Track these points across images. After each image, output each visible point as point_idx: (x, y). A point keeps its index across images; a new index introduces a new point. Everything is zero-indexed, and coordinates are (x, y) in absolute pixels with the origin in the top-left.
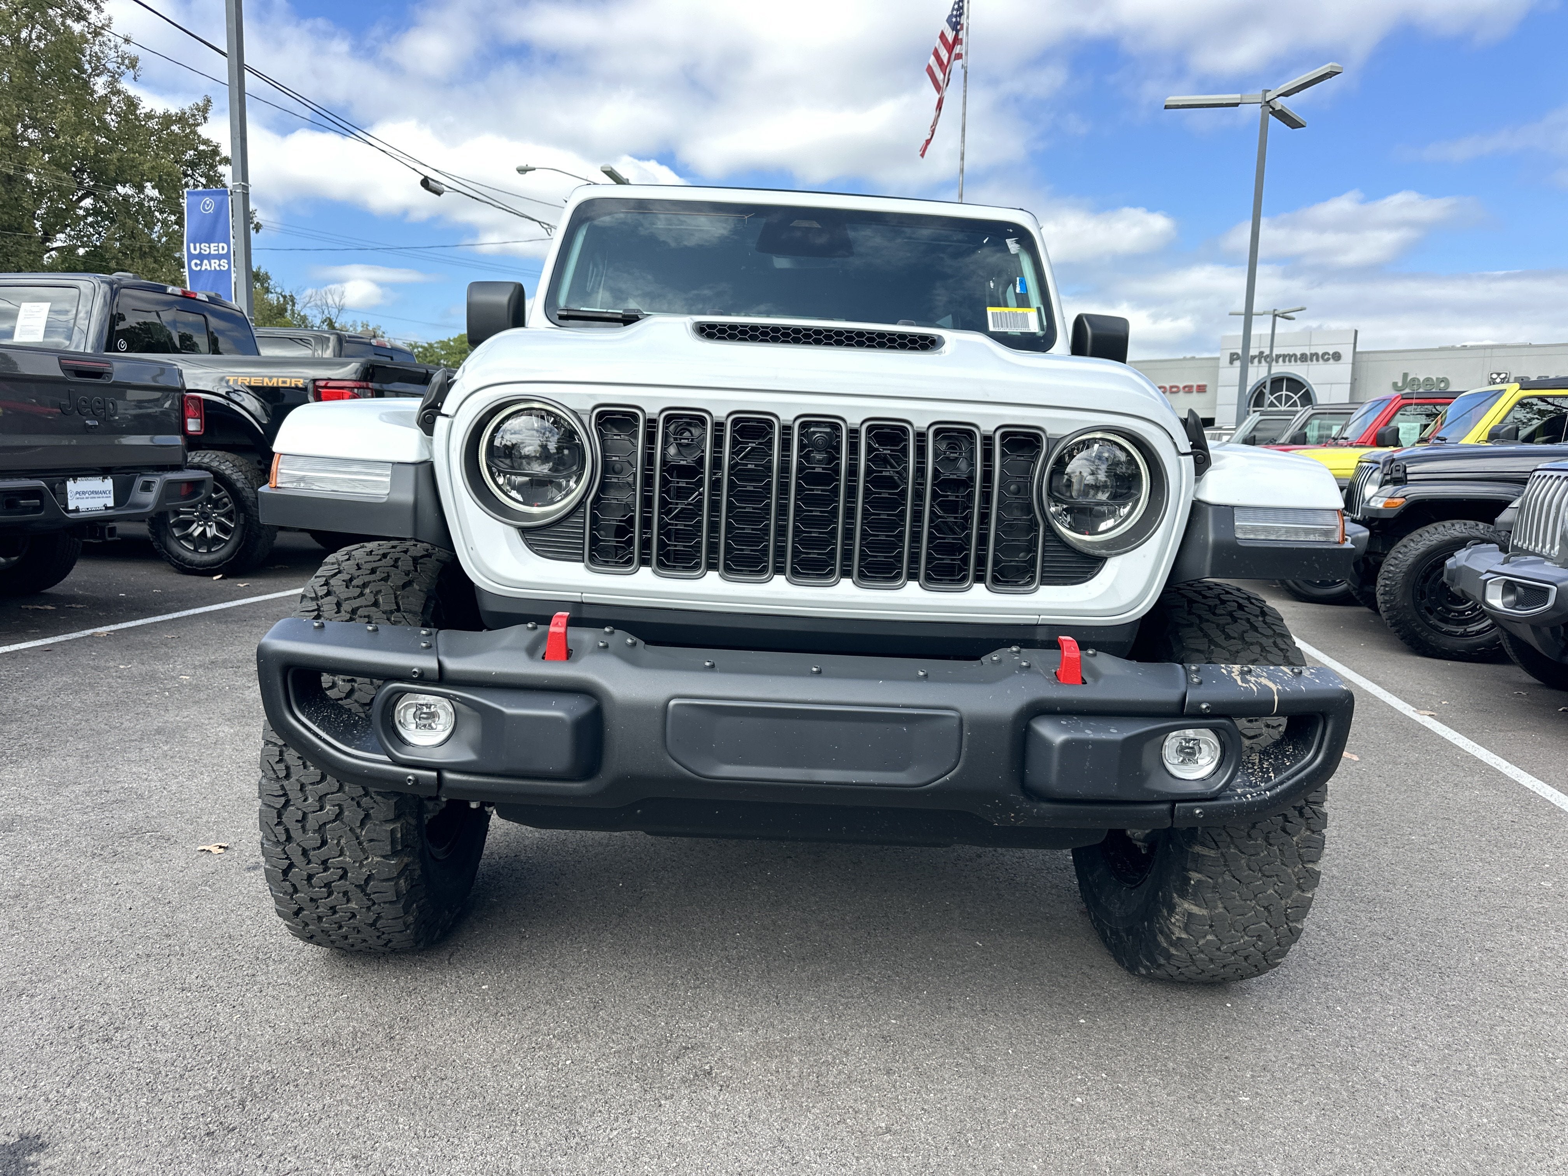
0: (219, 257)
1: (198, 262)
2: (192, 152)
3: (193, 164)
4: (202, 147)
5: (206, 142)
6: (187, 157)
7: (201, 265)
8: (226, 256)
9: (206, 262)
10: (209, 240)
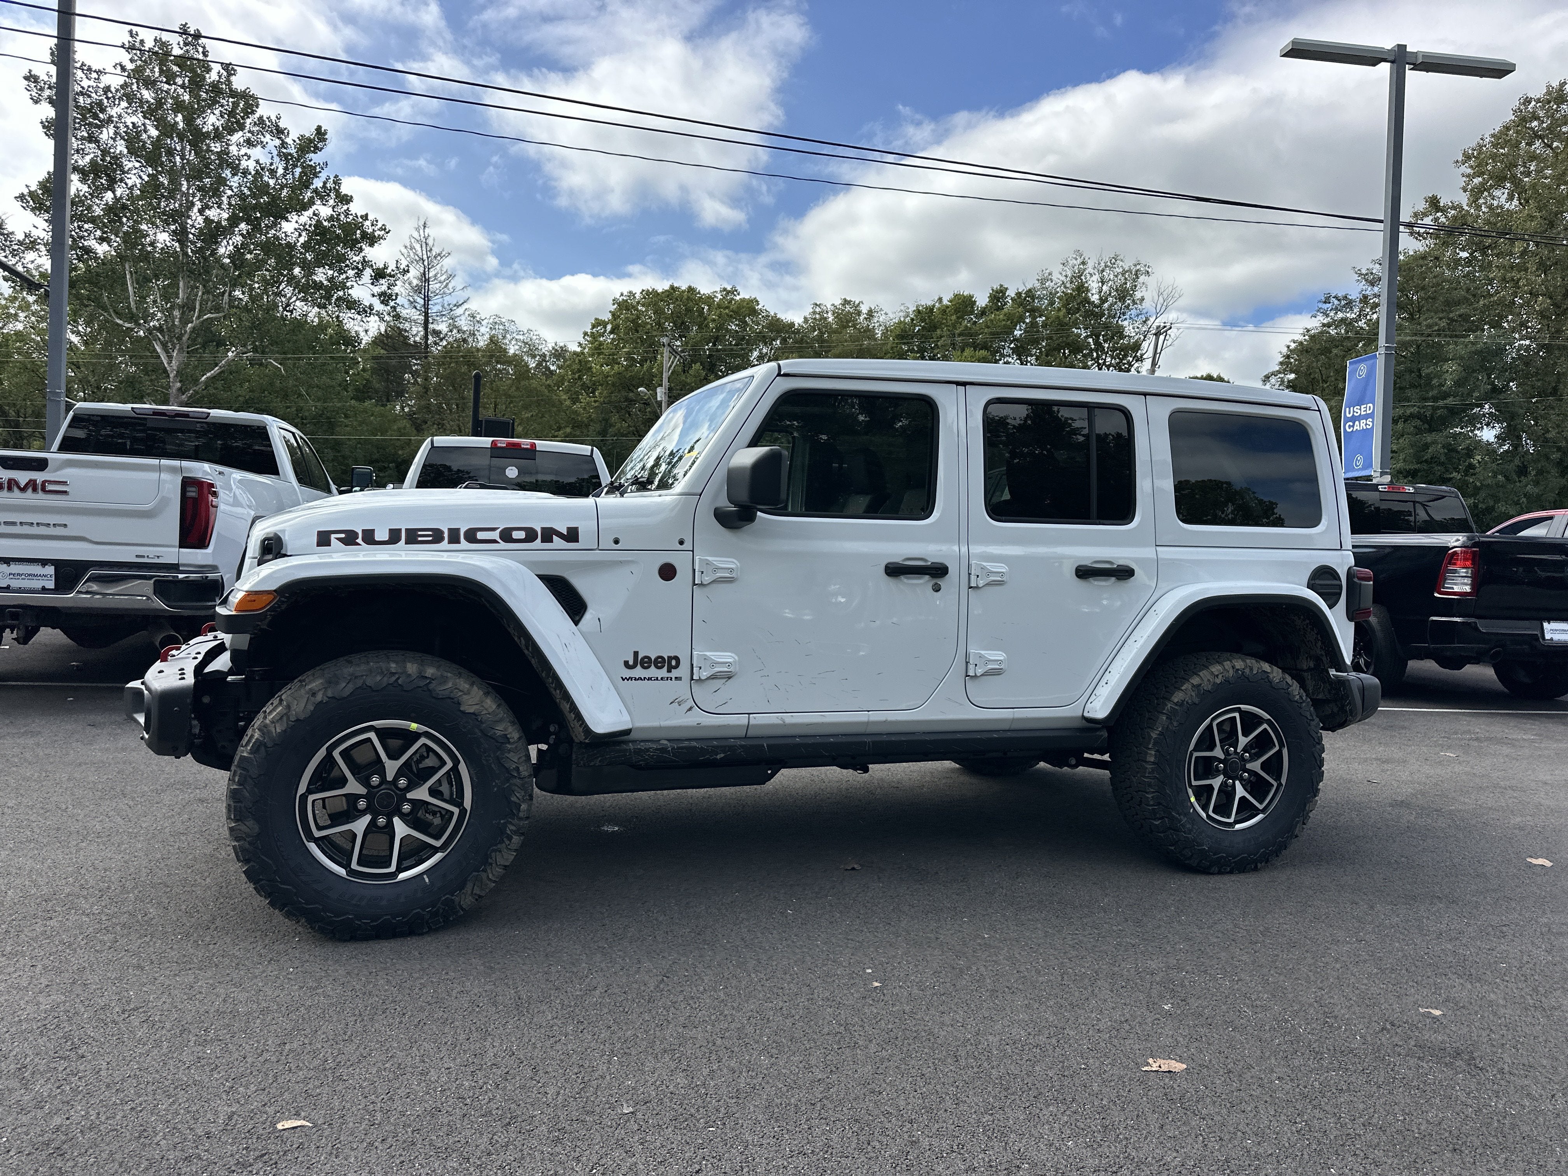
0: (1366, 417)
1: (1351, 424)
7: (1353, 426)
8: (1371, 415)
9: (1357, 423)
10: (1360, 404)
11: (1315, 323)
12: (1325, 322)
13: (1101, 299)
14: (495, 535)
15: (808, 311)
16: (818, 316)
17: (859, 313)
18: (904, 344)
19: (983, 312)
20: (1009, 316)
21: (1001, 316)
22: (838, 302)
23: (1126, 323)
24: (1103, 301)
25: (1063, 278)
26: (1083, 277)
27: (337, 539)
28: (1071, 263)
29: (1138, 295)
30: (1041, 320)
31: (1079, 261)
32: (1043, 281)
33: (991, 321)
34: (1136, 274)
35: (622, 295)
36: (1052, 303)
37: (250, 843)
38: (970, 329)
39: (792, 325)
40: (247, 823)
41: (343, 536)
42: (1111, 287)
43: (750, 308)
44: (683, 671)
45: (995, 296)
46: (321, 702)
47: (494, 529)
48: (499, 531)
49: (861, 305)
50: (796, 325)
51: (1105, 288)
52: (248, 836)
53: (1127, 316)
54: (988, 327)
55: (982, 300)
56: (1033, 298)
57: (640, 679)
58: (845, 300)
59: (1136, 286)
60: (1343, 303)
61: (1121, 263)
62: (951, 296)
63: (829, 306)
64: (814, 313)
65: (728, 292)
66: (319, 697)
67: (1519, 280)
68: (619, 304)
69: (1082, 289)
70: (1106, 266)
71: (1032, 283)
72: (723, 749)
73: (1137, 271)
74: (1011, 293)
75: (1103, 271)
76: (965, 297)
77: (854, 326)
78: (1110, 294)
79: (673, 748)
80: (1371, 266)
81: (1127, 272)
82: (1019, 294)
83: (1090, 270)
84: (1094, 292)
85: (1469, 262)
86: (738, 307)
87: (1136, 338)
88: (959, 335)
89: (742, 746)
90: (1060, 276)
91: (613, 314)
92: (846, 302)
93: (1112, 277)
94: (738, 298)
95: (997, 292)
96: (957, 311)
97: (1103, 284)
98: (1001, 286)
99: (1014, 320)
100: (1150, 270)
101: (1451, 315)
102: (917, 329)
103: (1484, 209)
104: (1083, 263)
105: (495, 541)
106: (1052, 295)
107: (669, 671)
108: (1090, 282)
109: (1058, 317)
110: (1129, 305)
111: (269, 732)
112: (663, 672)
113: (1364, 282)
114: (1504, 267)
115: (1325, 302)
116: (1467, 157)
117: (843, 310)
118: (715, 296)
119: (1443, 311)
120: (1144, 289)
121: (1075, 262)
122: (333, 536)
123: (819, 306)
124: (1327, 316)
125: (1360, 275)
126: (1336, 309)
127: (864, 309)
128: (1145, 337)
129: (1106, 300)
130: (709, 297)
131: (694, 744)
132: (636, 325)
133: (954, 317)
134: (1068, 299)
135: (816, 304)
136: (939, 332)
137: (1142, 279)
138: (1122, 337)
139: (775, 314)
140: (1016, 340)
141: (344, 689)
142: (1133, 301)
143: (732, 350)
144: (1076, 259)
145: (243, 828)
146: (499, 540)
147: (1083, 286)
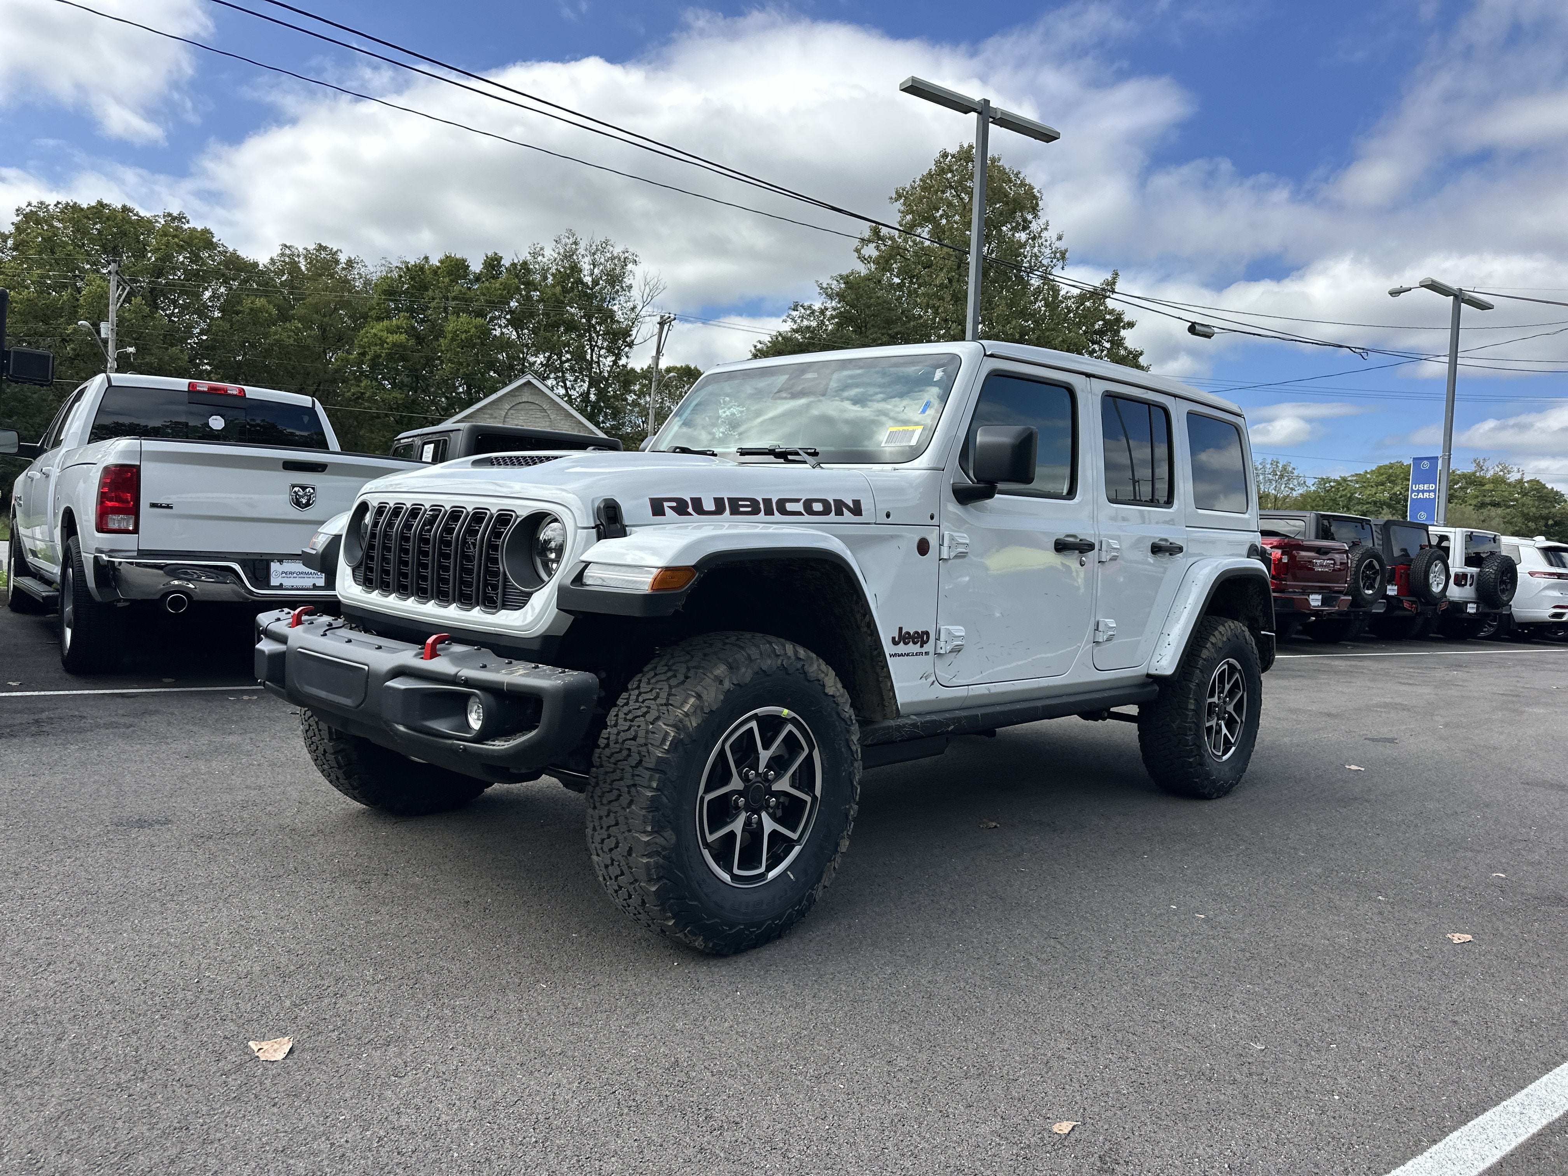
0: (1429, 491)
2: (1101, 323)
3: (1101, 333)
4: (1108, 317)
5: (1111, 312)
6: (1097, 327)
11: (786, 327)
12: (795, 327)
13: (593, 281)
14: (799, 507)
15: (275, 252)
16: (287, 260)
17: (337, 262)
18: (392, 301)
19: (478, 278)
20: (505, 286)
21: (497, 285)
22: (312, 247)
23: (615, 308)
24: (596, 282)
25: (556, 256)
26: (575, 257)
27: (670, 507)
28: (563, 241)
29: (627, 281)
30: (536, 294)
31: (571, 240)
32: (534, 255)
33: (487, 288)
34: (625, 262)
35: (29, 204)
36: (545, 278)
37: (664, 857)
38: (465, 294)
39: (255, 265)
40: (665, 834)
41: (674, 504)
42: (602, 271)
43: (205, 240)
44: (929, 647)
45: (490, 264)
46: (729, 690)
47: (798, 501)
48: (802, 501)
49: (339, 253)
50: (261, 265)
51: (596, 271)
52: (664, 849)
53: (616, 302)
54: (484, 295)
55: (476, 266)
56: (528, 271)
57: (902, 655)
58: (320, 245)
59: (624, 273)
60: (808, 312)
61: (611, 249)
62: (442, 256)
63: (301, 250)
64: (283, 254)
65: (174, 219)
66: (727, 685)
67: (939, 307)
68: (26, 216)
69: (575, 269)
70: (597, 250)
71: (524, 255)
72: (953, 720)
73: (625, 259)
74: (506, 262)
75: (594, 254)
76: (457, 260)
77: (332, 276)
78: (601, 278)
79: (921, 723)
80: (830, 282)
81: (615, 258)
82: (514, 265)
83: (581, 251)
84: (586, 273)
85: (900, 286)
86: (190, 238)
87: (625, 323)
88: (455, 298)
89: (966, 717)
90: (553, 253)
91: (17, 227)
92: (321, 248)
93: (602, 260)
94: (186, 226)
95: (492, 260)
96: (450, 273)
97: (594, 267)
98: (496, 254)
99: (510, 292)
100: (637, 259)
101: (890, 332)
102: (406, 286)
103: (910, 243)
104: (576, 243)
105: (800, 514)
106: (544, 272)
107: (922, 646)
108: (582, 263)
109: (554, 294)
110: (618, 291)
111: (685, 728)
112: (916, 648)
113: (824, 296)
114: (928, 294)
115: (794, 310)
116: (899, 196)
117: (317, 256)
118: (157, 221)
119: (884, 328)
120: (631, 277)
121: (568, 241)
122: (666, 504)
123: (289, 248)
124: (795, 322)
125: (822, 288)
126: (803, 317)
127: (343, 258)
128: (633, 323)
129: (598, 284)
130: (149, 221)
131: (934, 717)
132: (50, 244)
133: (447, 280)
134: (561, 278)
135: (286, 246)
136: (430, 293)
137: (630, 267)
138: (613, 321)
139: (234, 250)
140: (511, 312)
141: (746, 674)
142: (622, 287)
143: (183, 285)
144: (569, 238)
145: (660, 840)
146: (804, 512)
147: (576, 265)
